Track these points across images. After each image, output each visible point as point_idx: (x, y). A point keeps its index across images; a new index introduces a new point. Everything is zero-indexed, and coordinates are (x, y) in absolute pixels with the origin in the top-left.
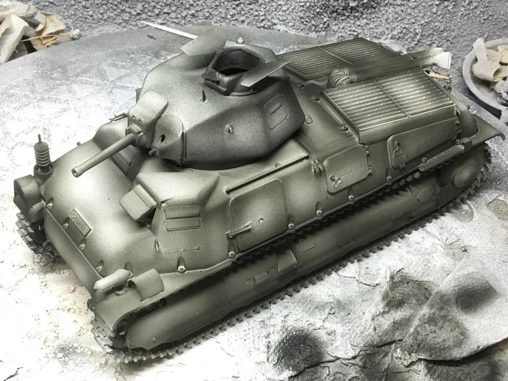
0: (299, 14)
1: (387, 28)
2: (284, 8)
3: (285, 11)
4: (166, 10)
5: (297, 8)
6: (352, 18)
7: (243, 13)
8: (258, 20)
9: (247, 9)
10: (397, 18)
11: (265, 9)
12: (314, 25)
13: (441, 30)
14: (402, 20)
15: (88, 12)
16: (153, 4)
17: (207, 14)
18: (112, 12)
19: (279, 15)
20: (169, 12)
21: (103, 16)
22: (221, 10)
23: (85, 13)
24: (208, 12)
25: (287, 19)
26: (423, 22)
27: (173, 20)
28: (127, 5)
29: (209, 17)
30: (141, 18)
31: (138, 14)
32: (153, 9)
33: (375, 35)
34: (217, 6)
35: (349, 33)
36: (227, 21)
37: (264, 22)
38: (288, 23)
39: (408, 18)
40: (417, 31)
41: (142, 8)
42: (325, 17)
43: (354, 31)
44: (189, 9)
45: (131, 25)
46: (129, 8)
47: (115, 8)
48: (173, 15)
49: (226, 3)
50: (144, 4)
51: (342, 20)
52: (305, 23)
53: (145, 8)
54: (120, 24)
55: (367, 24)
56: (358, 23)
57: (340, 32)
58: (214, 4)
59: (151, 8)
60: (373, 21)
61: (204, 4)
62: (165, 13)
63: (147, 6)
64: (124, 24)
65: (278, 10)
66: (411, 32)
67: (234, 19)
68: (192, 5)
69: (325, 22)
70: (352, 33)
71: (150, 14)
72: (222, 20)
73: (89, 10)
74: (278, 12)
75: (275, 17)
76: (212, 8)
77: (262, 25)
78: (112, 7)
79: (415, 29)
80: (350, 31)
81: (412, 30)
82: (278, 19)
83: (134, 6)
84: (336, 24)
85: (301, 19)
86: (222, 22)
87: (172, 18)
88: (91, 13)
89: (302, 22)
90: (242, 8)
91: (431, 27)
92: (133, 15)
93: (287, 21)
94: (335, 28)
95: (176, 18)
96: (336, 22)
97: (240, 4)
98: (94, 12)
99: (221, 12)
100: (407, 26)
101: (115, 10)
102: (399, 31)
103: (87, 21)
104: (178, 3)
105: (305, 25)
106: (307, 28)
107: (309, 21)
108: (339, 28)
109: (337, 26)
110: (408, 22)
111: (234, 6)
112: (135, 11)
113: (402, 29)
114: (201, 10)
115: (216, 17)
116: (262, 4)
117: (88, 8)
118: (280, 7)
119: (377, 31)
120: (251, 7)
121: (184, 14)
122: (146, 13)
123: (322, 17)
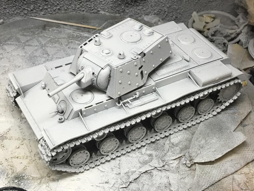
0: (110, 5)
1: (152, 10)
2: (103, 3)
3: (104, 4)
4: (45, 7)
5: (109, 2)
6: (135, 6)
7: (83, 6)
8: (91, 9)
9: (85, 5)
10: (156, 5)
11: (94, 4)
12: (117, 10)
13: (177, 9)
14: (158, 5)
15: (6, 10)
16: (39, 5)
17: (66, 8)
18: (18, 10)
19: (101, 6)
20: (47, 8)
21: (14, 12)
22: (72, 6)
23: (5, 11)
24: (66, 7)
25: (105, 8)
26: (168, 6)
27: (49, 12)
28: (26, 6)
29: (67, 9)
30: (33, 12)
31: (32, 10)
32: (39, 7)
33: (146, 13)
34: (70, 4)
35: (134, 13)
36: (76, 11)
37: (94, 10)
38: (106, 10)
39: (161, 4)
40: (166, 10)
41: (33, 7)
42: (123, 6)
43: (136, 12)
44: (57, 6)
45: (28, 16)
46: (27, 7)
47: (20, 8)
48: (49, 10)
49: (75, 2)
50: (34, 5)
51: (131, 7)
52: (113, 9)
53: (35, 7)
54: (23, 16)
55: (142, 8)
56: (138, 8)
57: (130, 13)
58: (69, 3)
59: (38, 7)
60: (145, 7)
61: (64, 3)
62: (45, 9)
63: (36, 6)
64: (25, 16)
65: (100, 4)
66: (163, 11)
67: (79, 10)
68: (58, 4)
69: (123, 9)
70: (135, 13)
71: (37, 10)
72: (73, 11)
73: (7, 10)
74: (101, 5)
75: (99, 8)
76: (68, 5)
77: (93, 12)
78: (18, 8)
79: (165, 9)
80: (135, 12)
81: (163, 10)
82: (101, 8)
83: (29, 6)
84: (128, 9)
85: (111, 7)
86: (73, 12)
87: (49, 11)
88: (8, 11)
89: (112, 9)
90: (83, 4)
91: (172, 8)
92: (29, 11)
93: (105, 9)
94: (127, 11)
95: (51, 11)
96: (128, 8)
97: (82, 2)
98: (9, 11)
99: (72, 7)
100: (161, 8)
101: (20, 9)
102: (157, 11)
103: (6, 15)
104: (51, 4)
105: (114, 10)
106: (115, 12)
107: (115, 8)
108: (129, 11)
109: (128, 10)
110: (161, 6)
111: (79, 3)
112: (30, 9)
113: (159, 10)
114: (63, 6)
115: (70, 10)
116: (92, 1)
117: (6, 9)
118: (101, 2)
119: (147, 11)
120: (87, 3)
121: (55, 8)
122: (35, 9)
123: (121, 6)
